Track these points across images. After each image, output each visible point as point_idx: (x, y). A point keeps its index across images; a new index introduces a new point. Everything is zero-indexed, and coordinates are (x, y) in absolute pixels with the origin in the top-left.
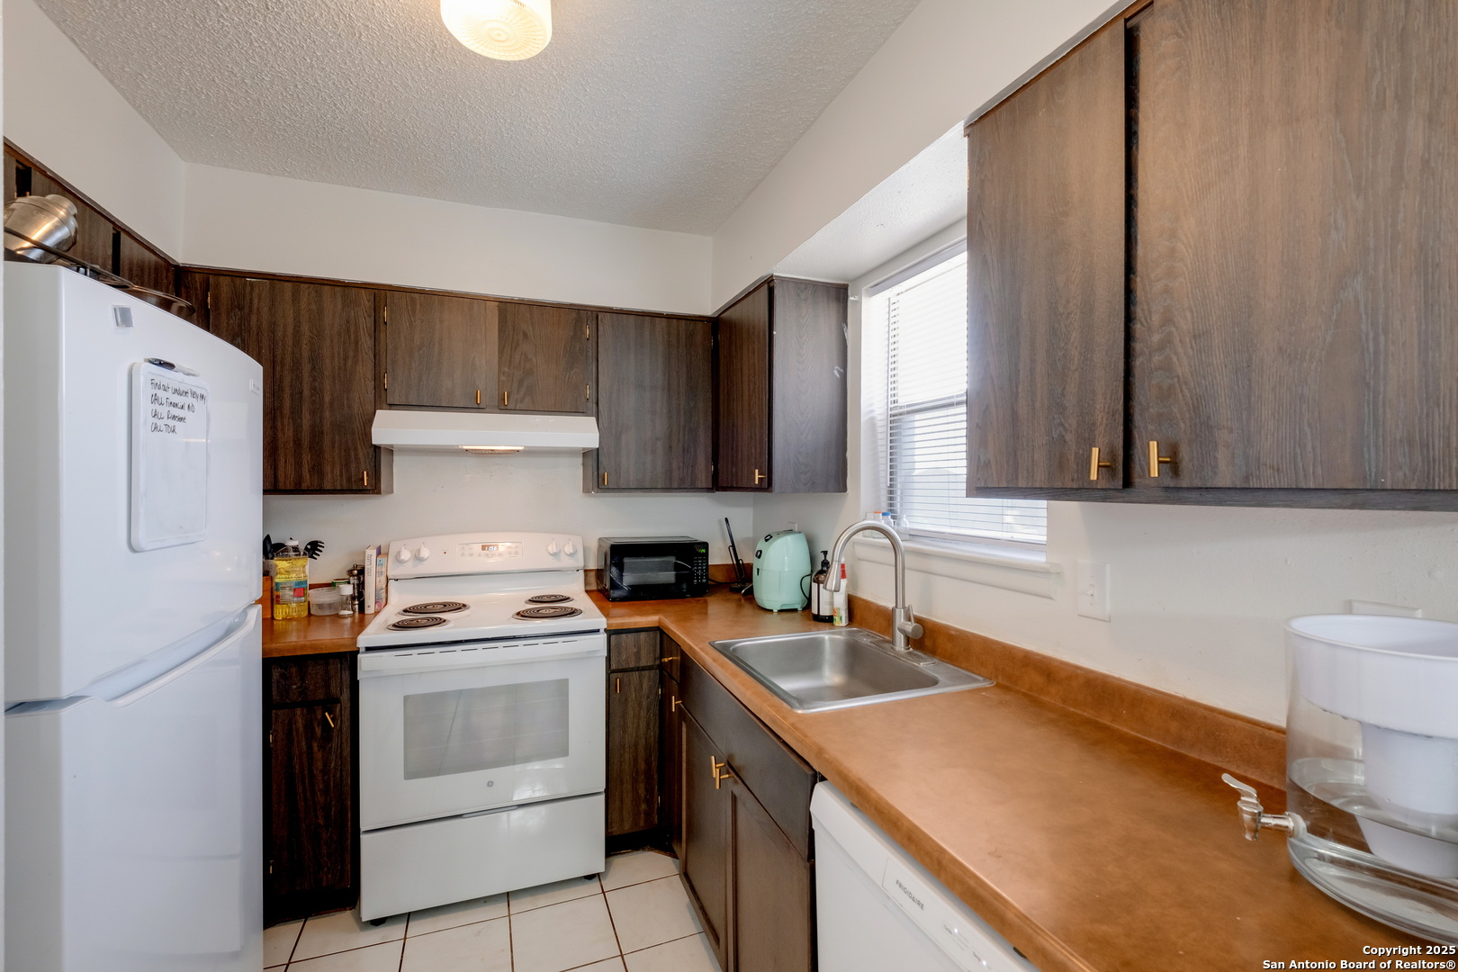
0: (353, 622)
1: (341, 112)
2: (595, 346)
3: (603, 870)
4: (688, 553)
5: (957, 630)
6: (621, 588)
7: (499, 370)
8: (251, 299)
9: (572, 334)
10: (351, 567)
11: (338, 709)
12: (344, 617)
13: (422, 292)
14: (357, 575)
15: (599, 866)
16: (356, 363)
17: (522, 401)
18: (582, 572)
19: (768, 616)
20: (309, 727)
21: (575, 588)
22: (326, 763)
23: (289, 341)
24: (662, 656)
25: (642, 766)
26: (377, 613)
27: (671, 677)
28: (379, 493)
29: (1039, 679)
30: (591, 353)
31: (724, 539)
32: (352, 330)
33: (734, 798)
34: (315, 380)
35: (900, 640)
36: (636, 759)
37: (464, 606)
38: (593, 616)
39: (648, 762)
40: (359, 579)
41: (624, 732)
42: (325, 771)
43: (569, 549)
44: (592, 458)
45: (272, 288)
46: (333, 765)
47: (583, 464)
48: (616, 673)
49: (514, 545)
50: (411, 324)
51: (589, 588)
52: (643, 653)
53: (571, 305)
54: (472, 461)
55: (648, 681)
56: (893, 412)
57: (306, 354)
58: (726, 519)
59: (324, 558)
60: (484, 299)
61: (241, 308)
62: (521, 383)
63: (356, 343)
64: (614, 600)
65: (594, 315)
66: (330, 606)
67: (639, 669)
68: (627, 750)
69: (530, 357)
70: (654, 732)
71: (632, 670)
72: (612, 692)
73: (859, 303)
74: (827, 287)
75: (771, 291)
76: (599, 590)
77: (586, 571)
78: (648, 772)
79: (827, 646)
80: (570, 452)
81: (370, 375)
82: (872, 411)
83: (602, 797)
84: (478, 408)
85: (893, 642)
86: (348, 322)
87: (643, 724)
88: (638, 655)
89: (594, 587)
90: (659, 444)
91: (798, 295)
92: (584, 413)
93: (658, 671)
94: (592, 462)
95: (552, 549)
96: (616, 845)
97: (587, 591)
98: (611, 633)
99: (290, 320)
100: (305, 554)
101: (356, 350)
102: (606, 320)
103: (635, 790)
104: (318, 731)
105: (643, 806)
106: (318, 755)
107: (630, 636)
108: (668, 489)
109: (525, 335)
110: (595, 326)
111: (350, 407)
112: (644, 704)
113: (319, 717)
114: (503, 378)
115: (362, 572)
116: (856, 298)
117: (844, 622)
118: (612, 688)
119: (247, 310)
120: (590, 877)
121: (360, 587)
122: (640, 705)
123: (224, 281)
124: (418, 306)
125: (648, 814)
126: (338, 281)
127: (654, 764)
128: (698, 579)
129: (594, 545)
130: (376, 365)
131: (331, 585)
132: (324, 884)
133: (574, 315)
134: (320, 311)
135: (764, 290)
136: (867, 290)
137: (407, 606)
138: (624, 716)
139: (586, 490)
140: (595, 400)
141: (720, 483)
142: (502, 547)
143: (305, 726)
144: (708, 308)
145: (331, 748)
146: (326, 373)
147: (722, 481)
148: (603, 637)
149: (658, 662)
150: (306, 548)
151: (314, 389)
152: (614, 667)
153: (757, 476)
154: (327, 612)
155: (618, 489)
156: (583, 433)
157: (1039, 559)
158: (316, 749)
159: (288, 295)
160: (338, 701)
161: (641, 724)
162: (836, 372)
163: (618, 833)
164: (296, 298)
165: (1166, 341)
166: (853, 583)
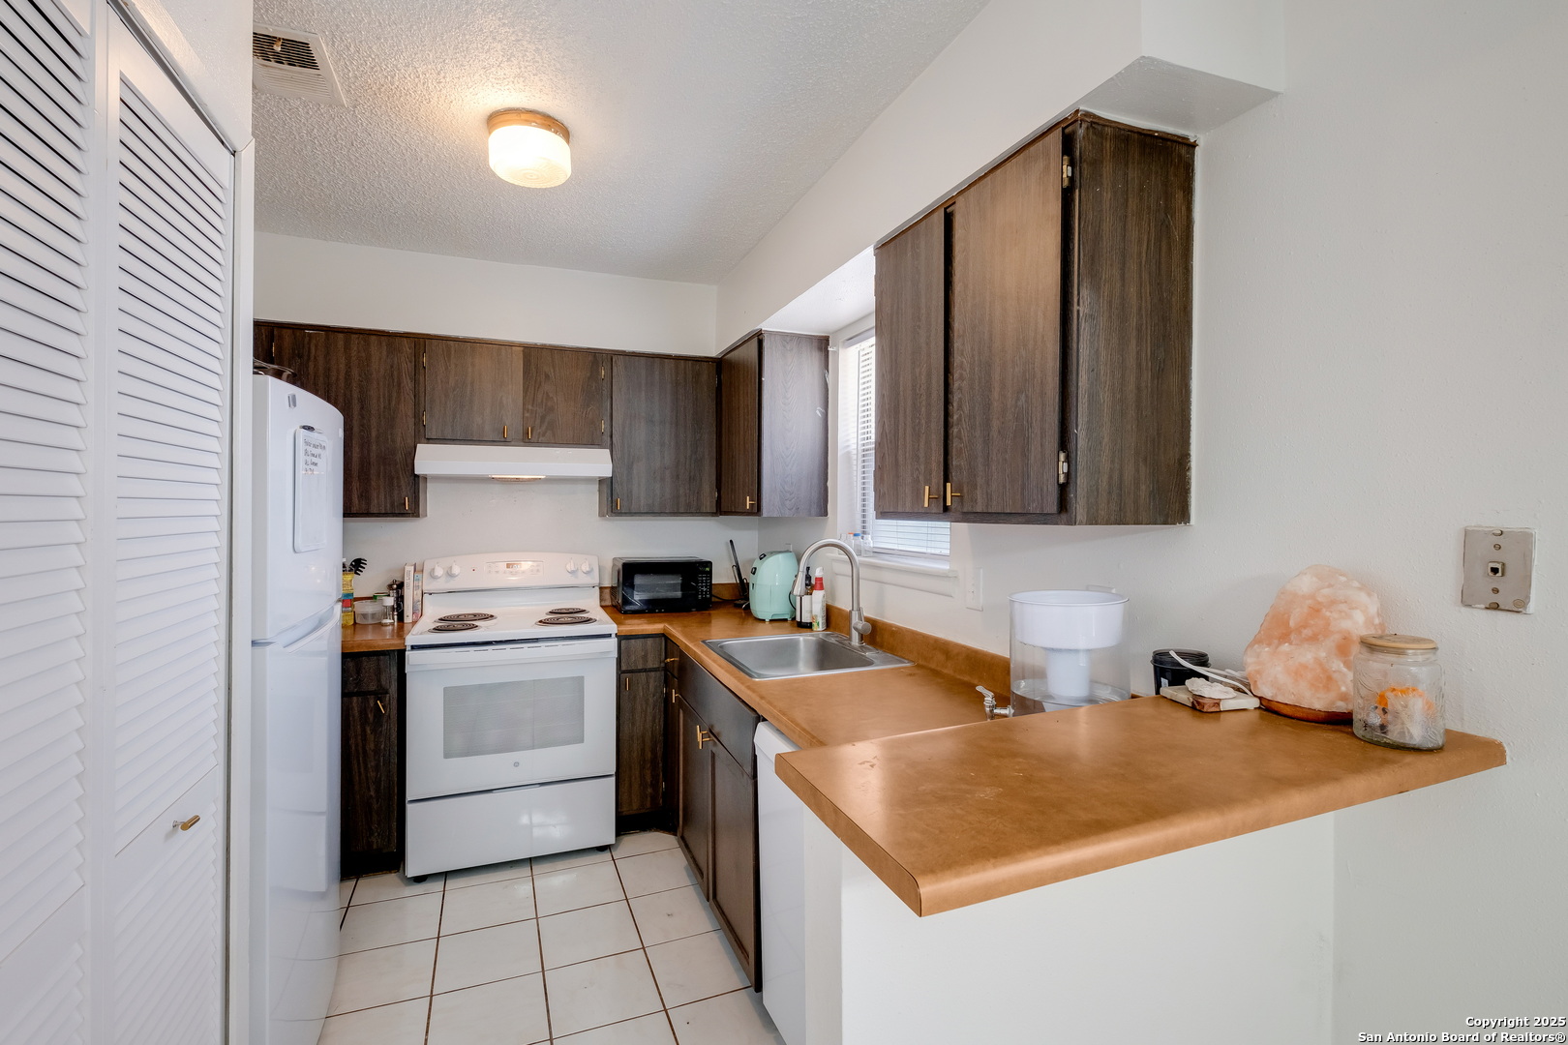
0: (393, 630)
1: (396, 202)
2: (609, 385)
3: (614, 842)
4: (694, 571)
5: (897, 627)
6: (631, 603)
7: (524, 409)
8: (309, 348)
9: (589, 375)
10: (390, 582)
11: (387, 699)
12: (386, 625)
13: (456, 340)
14: (396, 589)
15: (611, 839)
16: (398, 403)
17: (544, 435)
18: (597, 588)
19: (761, 625)
20: (363, 712)
21: (591, 603)
22: (377, 744)
23: (342, 384)
24: (666, 658)
25: (649, 755)
26: (414, 623)
27: (674, 676)
28: (418, 516)
29: (940, 657)
30: (606, 392)
31: (731, 560)
32: (395, 373)
33: (713, 756)
34: (363, 418)
35: (855, 636)
36: (643, 750)
37: (492, 616)
38: (607, 624)
39: (653, 751)
40: (398, 593)
41: (633, 724)
42: (377, 751)
43: (585, 568)
44: (607, 485)
45: (327, 335)
46: (382, 746)
47: (599, 491)
48: (625, 674)
49: (535, 564)
50: (446, 369)
51: (603, 604)
52: (650, 658)
53: (589, 349)
54: (497, 487)
55: (654, 681)
56: (866, 447)
57: (355, 395)
58: (731, 541)
59: (367, 573)
60: (510, 345)
61: (300, 356)
62: (543, 418)
63: (399, 384)
64: (626, 612)
65: (609, 357)
66: (373, 615)
67: (645, 670)
68: (635, 741)
69: (551, 395)
70: (659, 727)
71: (640, 671)
72: (622, 690)
73: (836, 353)
74: (810, 338)
75: (760, 343)
76: (613, 606)
77: (601, 588)
78: (654, 761)
79: (802, 646)
80: (588, 480)
81: (410, 413)
82: (848, 446)
83: (614, 779)
84: (504, 441)
85: (850, 639)
86: (392, 367)
87: (649, 718)
88: (645, 658)
89: (608, 603)
90: (667, 472)
91: (784, 346)
92: (600, 446)
93: (663, 673)
94: (606, 490)
95: (570, 567)
96: (625, 824)
97: (602, 606)
98: (621, 638)
99: (342, 366)
100: (351, 570)
101: (399, 393)
102: (619, 362)
103: (642, 776)
104: (371, 716)
105: (649, 790)
106: (371, 737)
107: (639, 642)
108: (676, 513)
109: (547, 376)
110: (609, 366)
111: (393, 441)
112: (651, 700)
113: (372, 705)
114: (527, 415)
115: (401, 585)
116: (835, 349)
117: (821, 628)
118: (623, 687)
119: (306, 358)
120: (602, 849)
121: (400, 599)
122: (647, 701)
123: (287, 333)
124: (453, 352)
125: (654, 798)
126: (383, 332)
127: (659, 753)
128: (702, 595)
129: (609, 565)
130: (416, 404)
131: (373, 598)
132: (375, 847)
133: (590, 358)
134: (369, 358)
135: (754, 342)
136: (844, 342)
137: (442, 616)
138: (633, 711)
139: (601, 515)
140: (609, 434)
141: (722, 508)
142: (526, 566)
143: (361, 712)
144: (713, 350)
145: (381, 732)
146: (373, 412)
147: (724, 507)
148: (614, 641)
149: (663, 665)
150: (351, 564)
151: (362, 426)
152: (624, 668)
153: (748, 502)
154: (370, 621)
155: (630, 513)
156: (597, 463)
157: (945, 567)
158: (369, 732)
159: (341, 343)
160: (387, 692)
161: (648, 720)
162: (818, 412)
163: (628, 813)
164: (347, 347)
165: (959, 420)
166: (832, 594)
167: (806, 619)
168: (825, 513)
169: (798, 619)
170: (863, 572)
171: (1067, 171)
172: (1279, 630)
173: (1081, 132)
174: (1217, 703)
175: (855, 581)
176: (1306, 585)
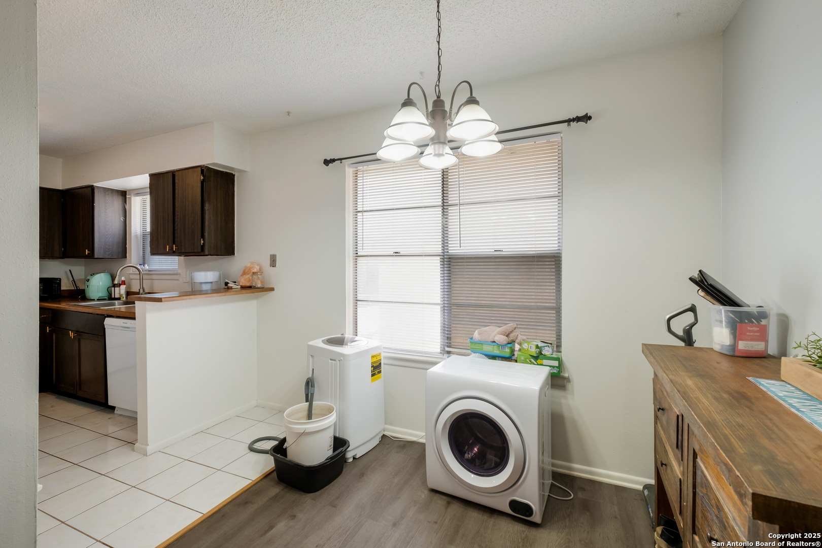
19: (91, 300)
33: (79, 339)
56: (145, 234)
58: (70, 270)
75: (93, 190)
82: (136, 233)
91: (104, 192)
116: (129, 196)
135: (90, 189)
136: (134, 195)
141: (67, 255)
144: (61, 187)
153: (87, 252)
162: (121, 219)
165: (177, 229)
166: (129, 287)
167: (117, 296)
168: (126, 257)
169: (113, 296)
170: (145, 277)
171: (202, 178)
172: (244, 273)
173: (205, 170)
174: (232, 287)
175: (141, 280)
176: (249, 265)
